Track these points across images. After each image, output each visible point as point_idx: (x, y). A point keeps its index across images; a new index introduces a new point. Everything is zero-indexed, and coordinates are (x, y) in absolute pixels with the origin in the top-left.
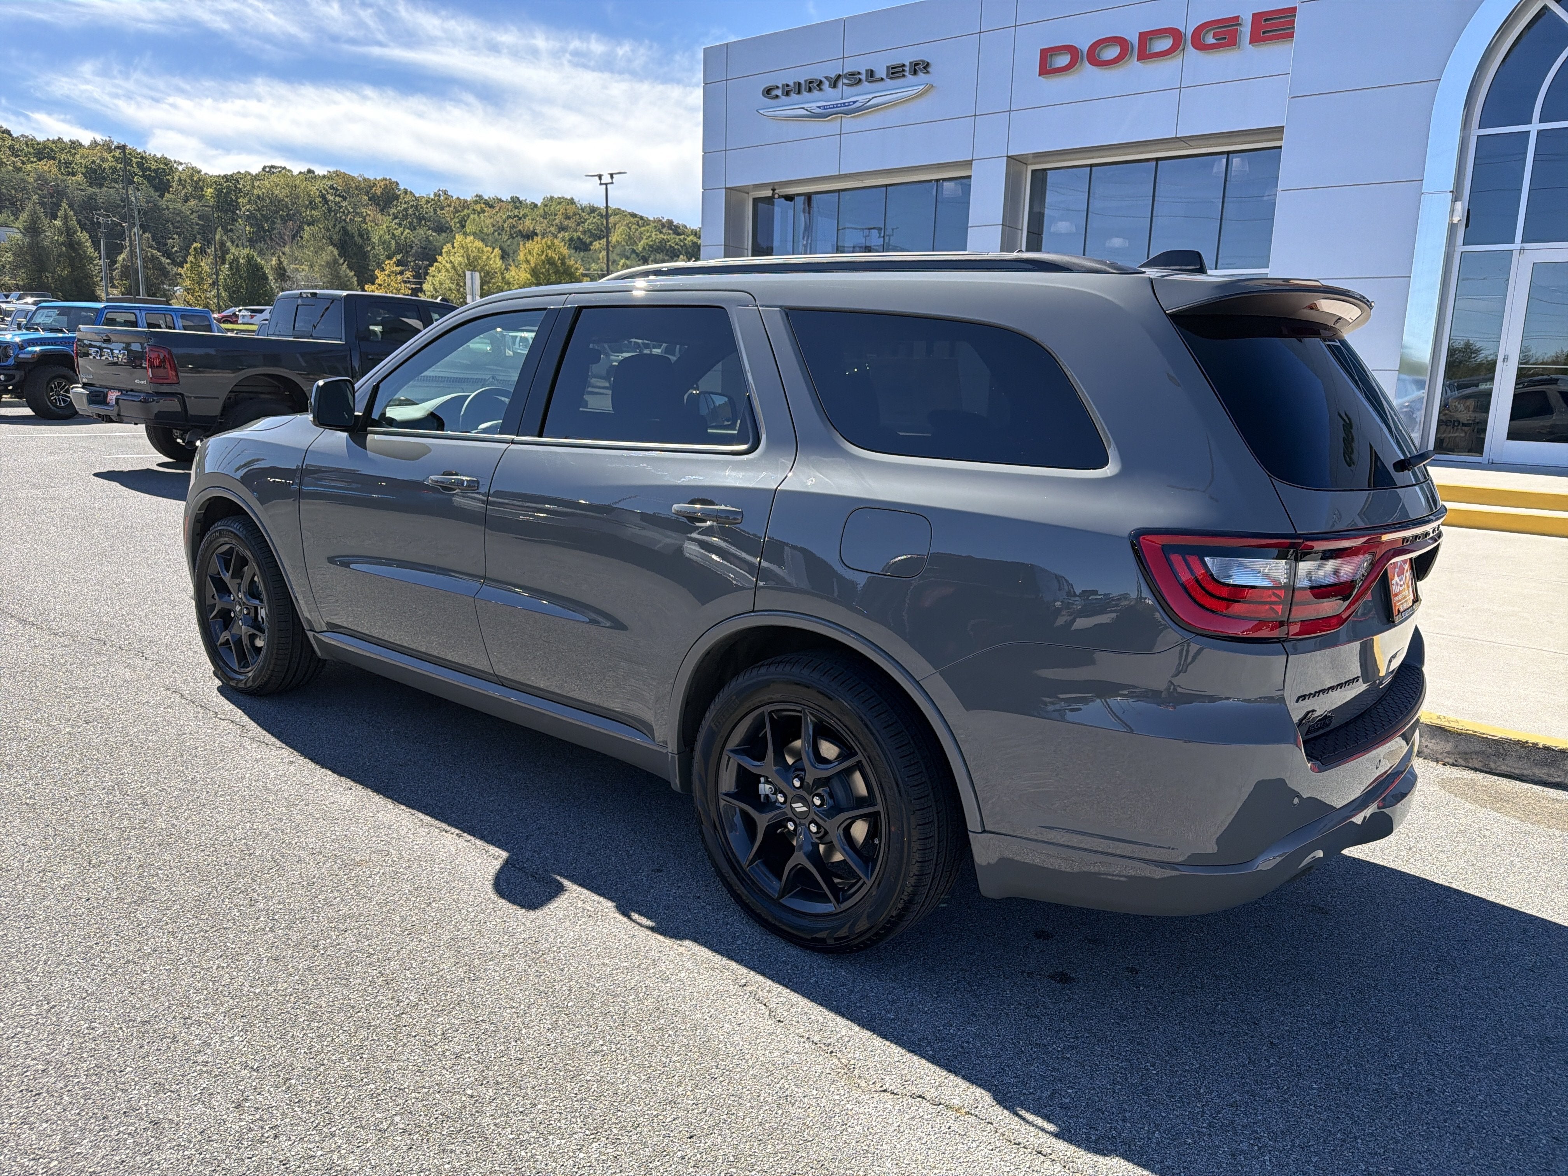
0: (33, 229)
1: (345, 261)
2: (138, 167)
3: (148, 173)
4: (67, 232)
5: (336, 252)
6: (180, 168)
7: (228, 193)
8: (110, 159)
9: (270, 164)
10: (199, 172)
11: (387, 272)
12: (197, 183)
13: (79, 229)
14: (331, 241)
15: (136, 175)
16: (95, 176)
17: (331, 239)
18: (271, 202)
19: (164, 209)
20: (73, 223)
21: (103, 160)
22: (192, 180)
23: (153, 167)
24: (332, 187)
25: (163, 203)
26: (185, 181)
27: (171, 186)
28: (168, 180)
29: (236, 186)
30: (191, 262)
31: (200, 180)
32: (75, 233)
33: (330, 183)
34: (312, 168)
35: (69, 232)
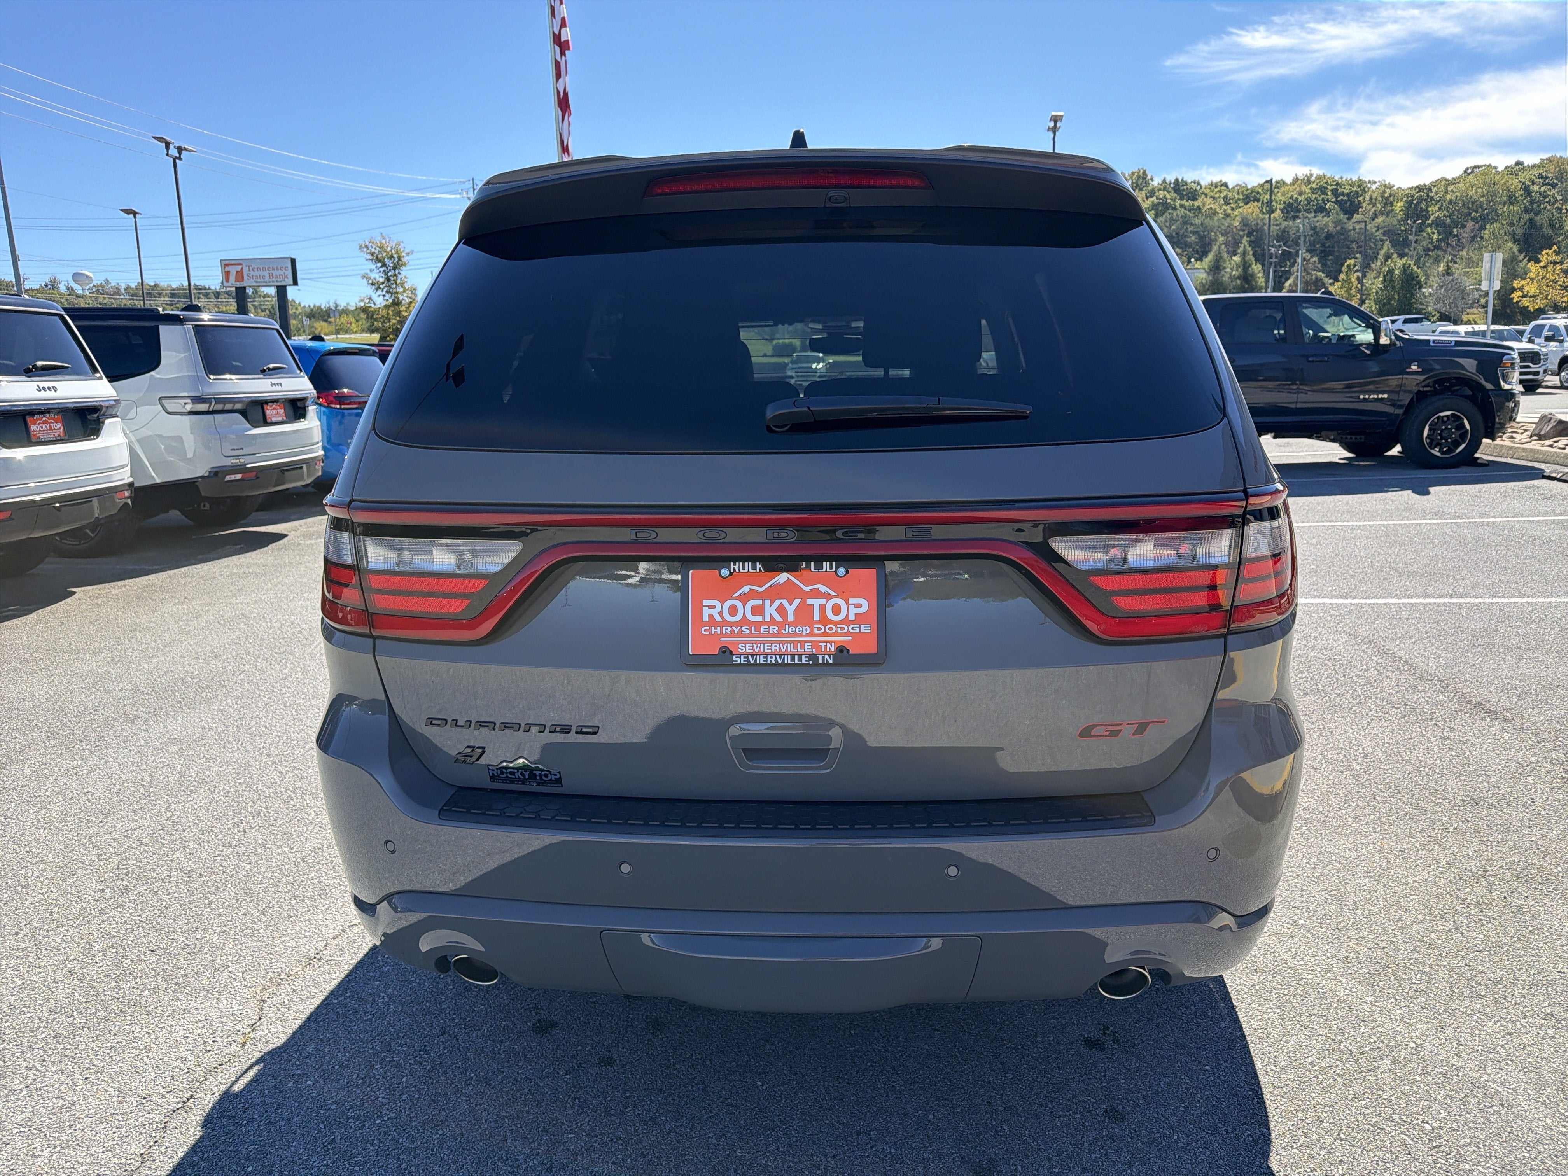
0: (1216, 268)
1: (1525, 257)
2: (1332, 193)
3: (1341, 197)
4: (1244, 265)
5: (1516, 248)
6: (1374, 187)
7: (1419, 203)
8: (1307, 191)
9: (1473, 165)
10: (1391, 187)
11: (1542, 264)
12: (1387, 199)
13: (1254, 262)
14: (1513, 237)
15: (1328, 201)
16: (1292, 209)
17: (1513, 235)
18: (1464, 205)
19: (1350, 231)
20: (1250, 257)
21: (1301, 193)
22: (1383, 197)
23: (1346, 192)
24: (1540, 176)
25: (1350, 225)
26: (1376, 199)
27: (1362, 207)
28: (1359, 201)
29: (1428, 196)
30: (1343, 279)
31: (1391, 195)
32: (1250, 266)
33: (1537, 173)
34: (1521, 160)
35: (1246, 266)
